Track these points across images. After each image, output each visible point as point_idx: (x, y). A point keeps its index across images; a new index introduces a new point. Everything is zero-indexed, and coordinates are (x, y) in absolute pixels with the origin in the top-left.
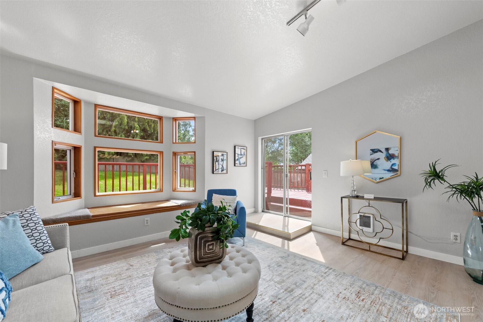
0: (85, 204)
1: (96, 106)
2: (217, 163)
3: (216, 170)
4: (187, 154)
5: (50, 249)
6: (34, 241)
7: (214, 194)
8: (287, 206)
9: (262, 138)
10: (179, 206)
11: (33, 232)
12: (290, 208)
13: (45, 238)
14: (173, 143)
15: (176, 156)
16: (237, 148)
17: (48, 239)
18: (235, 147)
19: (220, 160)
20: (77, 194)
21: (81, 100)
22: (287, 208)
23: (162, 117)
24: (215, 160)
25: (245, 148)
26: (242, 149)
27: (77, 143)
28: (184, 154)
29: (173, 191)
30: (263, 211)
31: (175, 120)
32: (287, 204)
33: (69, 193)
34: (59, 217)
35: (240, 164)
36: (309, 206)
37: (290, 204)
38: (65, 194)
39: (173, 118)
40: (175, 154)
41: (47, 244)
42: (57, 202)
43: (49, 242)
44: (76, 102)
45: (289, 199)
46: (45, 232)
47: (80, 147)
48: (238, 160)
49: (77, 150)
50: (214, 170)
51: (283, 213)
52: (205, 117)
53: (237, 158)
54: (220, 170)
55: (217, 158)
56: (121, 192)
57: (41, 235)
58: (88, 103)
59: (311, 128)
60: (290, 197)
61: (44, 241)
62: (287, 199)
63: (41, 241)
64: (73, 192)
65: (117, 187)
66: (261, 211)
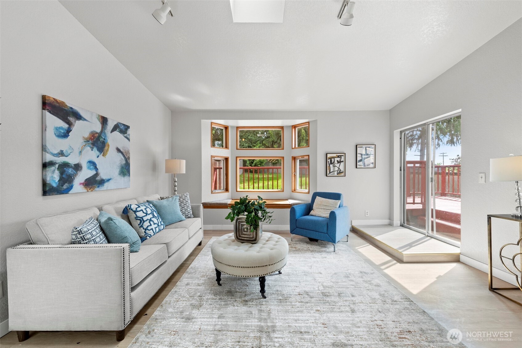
0: (231, 196)
1: (237, 128)
2: (331, 166)
3: (330, 173)
4: (304, 157)
5: (191, 216)
6: (181, 208)
7: (317, 196)
8: (432, 219)
9: (401, 131)
10: (290, 205)
11: (185, 206)
12: (437, 223)
13: (189, 210)
14: (292, 148)
15: (296, 160)
16: (358, 147)
17: (191, 211)
18: (357, 146)
19: (336, 162)
20: (227, 190)
21: (228, 126)
22: (432, 222)
23: (283, 127)
24: (329, 162)
25: (373, 146)
26: (367, 148)
27: (226, 155)
28: (302, 157)
29: (292, 192)
30: (402, 226)
31: (295, 127)
32: (432, 217)
33: (223, 189)
34: (212, 202)
35: (365, 166)
36: (458, 222)
37: (437, 218)
38: (221, 189)
39: (292, 126)
40: (294, 158)
41: (190, 213)
42: (214, 193)
43: (191, 212)
44: (226, 128)
45: (436, 210)
46: (190, 207)
47: (228, 158)
48: (361, 161)
49: (227, 159)
50: (328, 173)
51: (426, 231)
52: (317, 120)
53: (359, 159)
54: (336, 173)
55: (331, 161)
56: (254, 190)
57: (188, 208)
58: (232, 127)
59: (460, 110)
60: (438, 208)
61: (188, 211)
62: (432, 210)
63: (187, 211)
64: (225, 188)
65: (270, 186)
66: (399, 225)
